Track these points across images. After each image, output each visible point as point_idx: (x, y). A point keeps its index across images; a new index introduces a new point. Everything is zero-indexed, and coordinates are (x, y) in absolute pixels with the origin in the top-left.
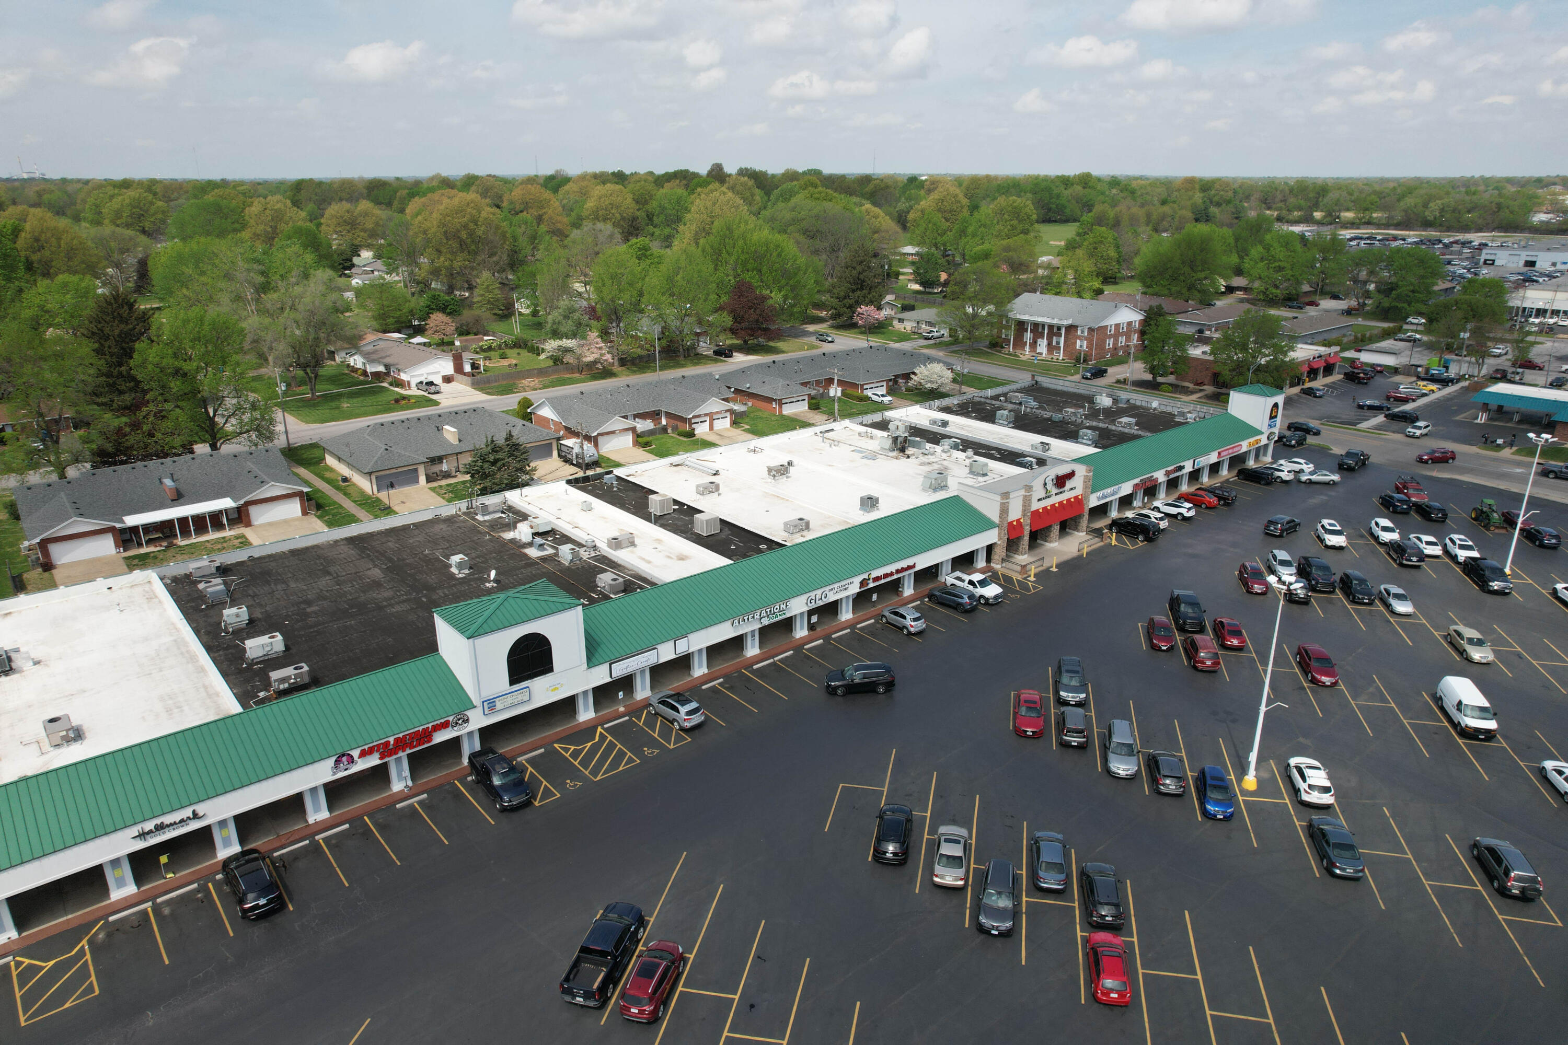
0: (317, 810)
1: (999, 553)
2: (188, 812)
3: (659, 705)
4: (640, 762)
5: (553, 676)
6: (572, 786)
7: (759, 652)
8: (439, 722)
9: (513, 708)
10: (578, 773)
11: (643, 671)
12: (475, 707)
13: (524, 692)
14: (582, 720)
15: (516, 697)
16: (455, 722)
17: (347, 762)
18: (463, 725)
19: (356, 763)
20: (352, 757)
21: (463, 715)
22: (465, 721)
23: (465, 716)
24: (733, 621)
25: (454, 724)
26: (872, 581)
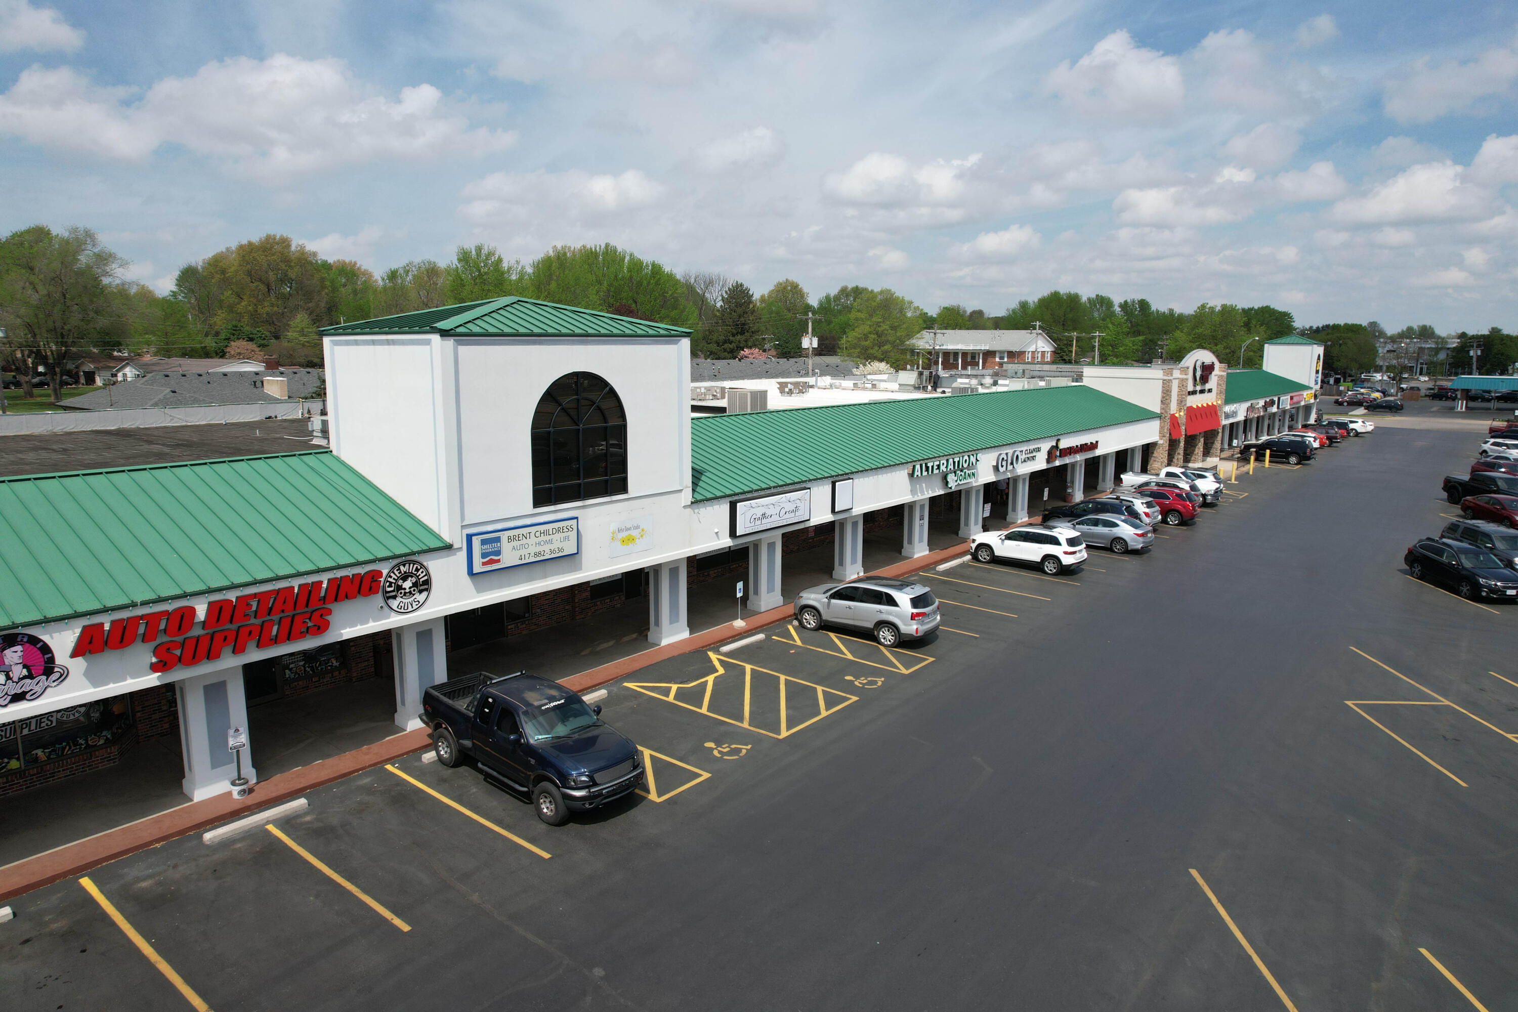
1: (1157, 455)
3: (833, 601)
4: (858, 698)
5: (626, 503)
6: (728, 754)
7: (927, 552)
8: (349, 572)
9: (538, 569)
10: (723, 728)
11: (771, 546)
12: (449, 547)
13: (566, 530)
14: (665, 642)
15: (548, 538)
16: (395, 583)
17: (25, 667)
18: (414, 595)
19: (61, 675)
20: (46, 649)
21: (414, 564)
22: (421, 585)
23: (421, 568)
24: (914, 467)
25: (390, 586)
26: (1058, 453)
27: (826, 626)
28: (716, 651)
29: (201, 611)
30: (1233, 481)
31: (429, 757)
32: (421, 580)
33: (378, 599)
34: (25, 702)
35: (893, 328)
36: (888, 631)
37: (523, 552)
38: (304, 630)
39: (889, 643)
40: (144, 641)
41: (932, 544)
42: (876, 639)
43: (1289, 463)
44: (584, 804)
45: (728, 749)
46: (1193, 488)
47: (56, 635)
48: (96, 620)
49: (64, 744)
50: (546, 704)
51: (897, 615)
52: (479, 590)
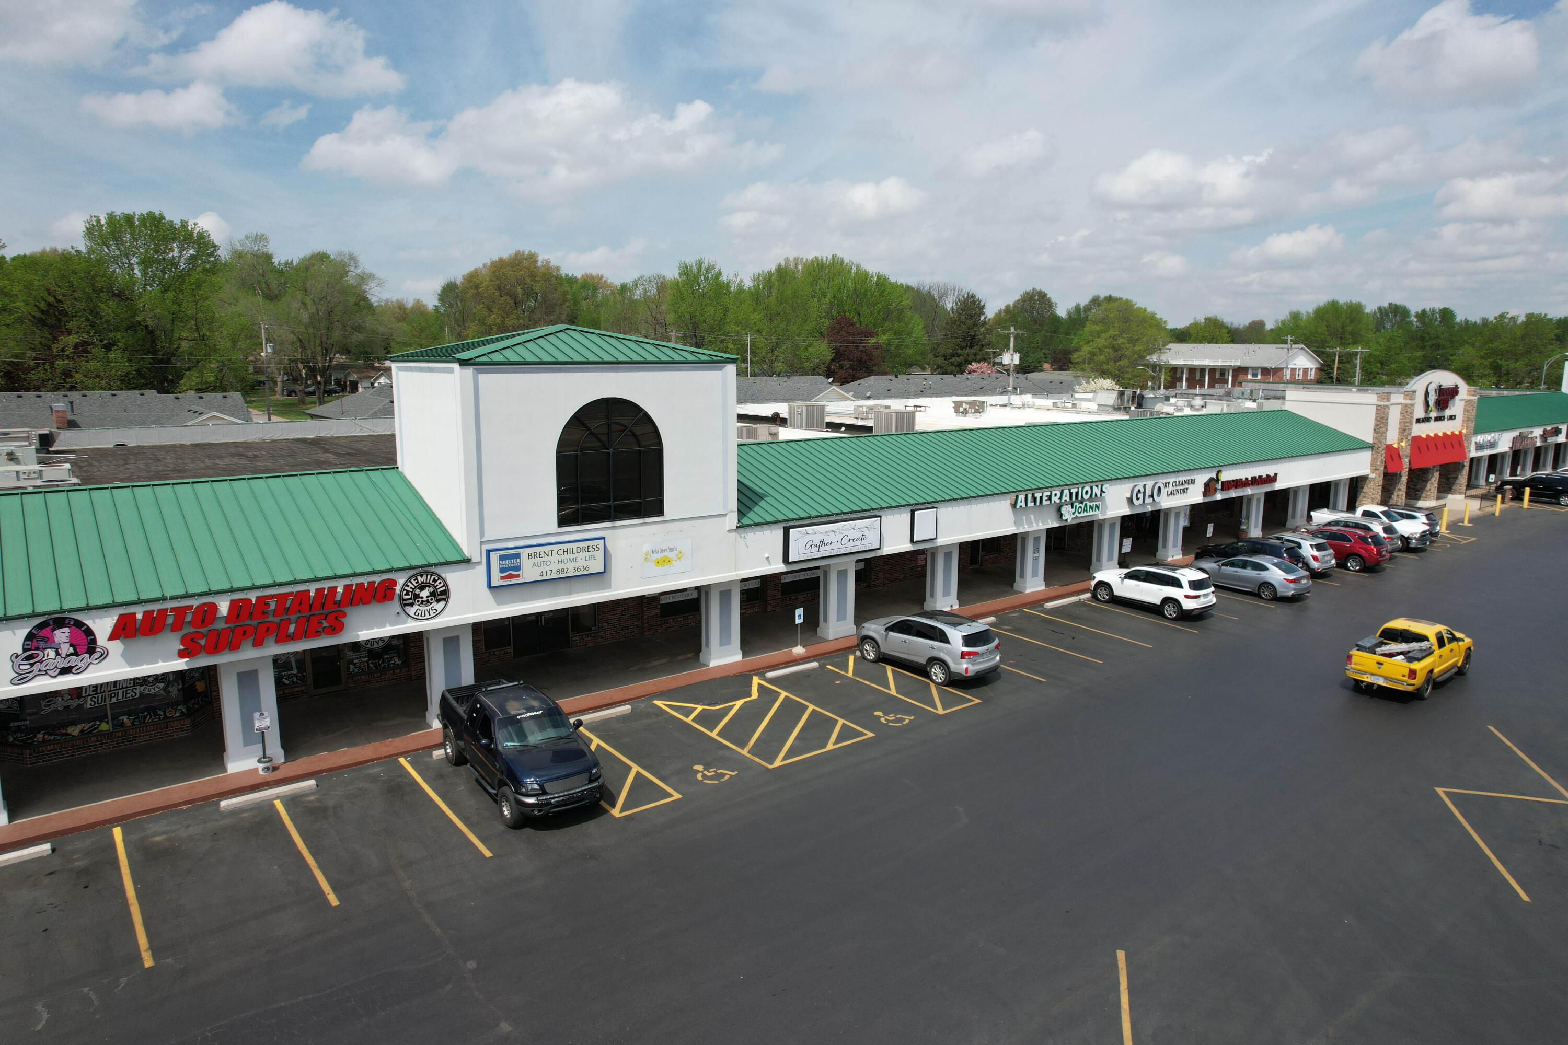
1: (1368, 491)
3: (891, 634)
4: (874, 735)
5: (661, 525)
6: (711, 778)
7: (1043, 588)
8: (365, 580)
9: (563, 586)
10: (721, 753)
11: (842, 574)
12: (467, 561)
13: (591, 549)
14: (713, 663)
15: (571, 556)
16: (412, 592)
17: (71, 645)
18: (431, 603)
19: (102, 655)
20: (89, 632)
21: (431, 575)
22: (438, 595)
23: (439, 579)
24: (1017, 497)
25: (407, 594)
26: (1219, 486)
27: (884, 659)
28: (762, 676)
29: (224, 608)
30: (1466, 523)
31: (438, 754)
32: (439, 590)
33: (395, 606)
34: (71, 675)
35: (1130, 341)
36: (940, 668)
37: (545, 568)
38: (320, 629)
39: (940, 681)
40: (172, 630)
41: (1048, 579)
42: (927, 675)
43: (1560, 504)
44: (533, 811)
45: (713, 773)
46: (1388, 530)
47: (97, 621)
48: (130, 610)
49: (146, 713)
50: (523, 714)
51: (949, 653)
52: (499, 603)
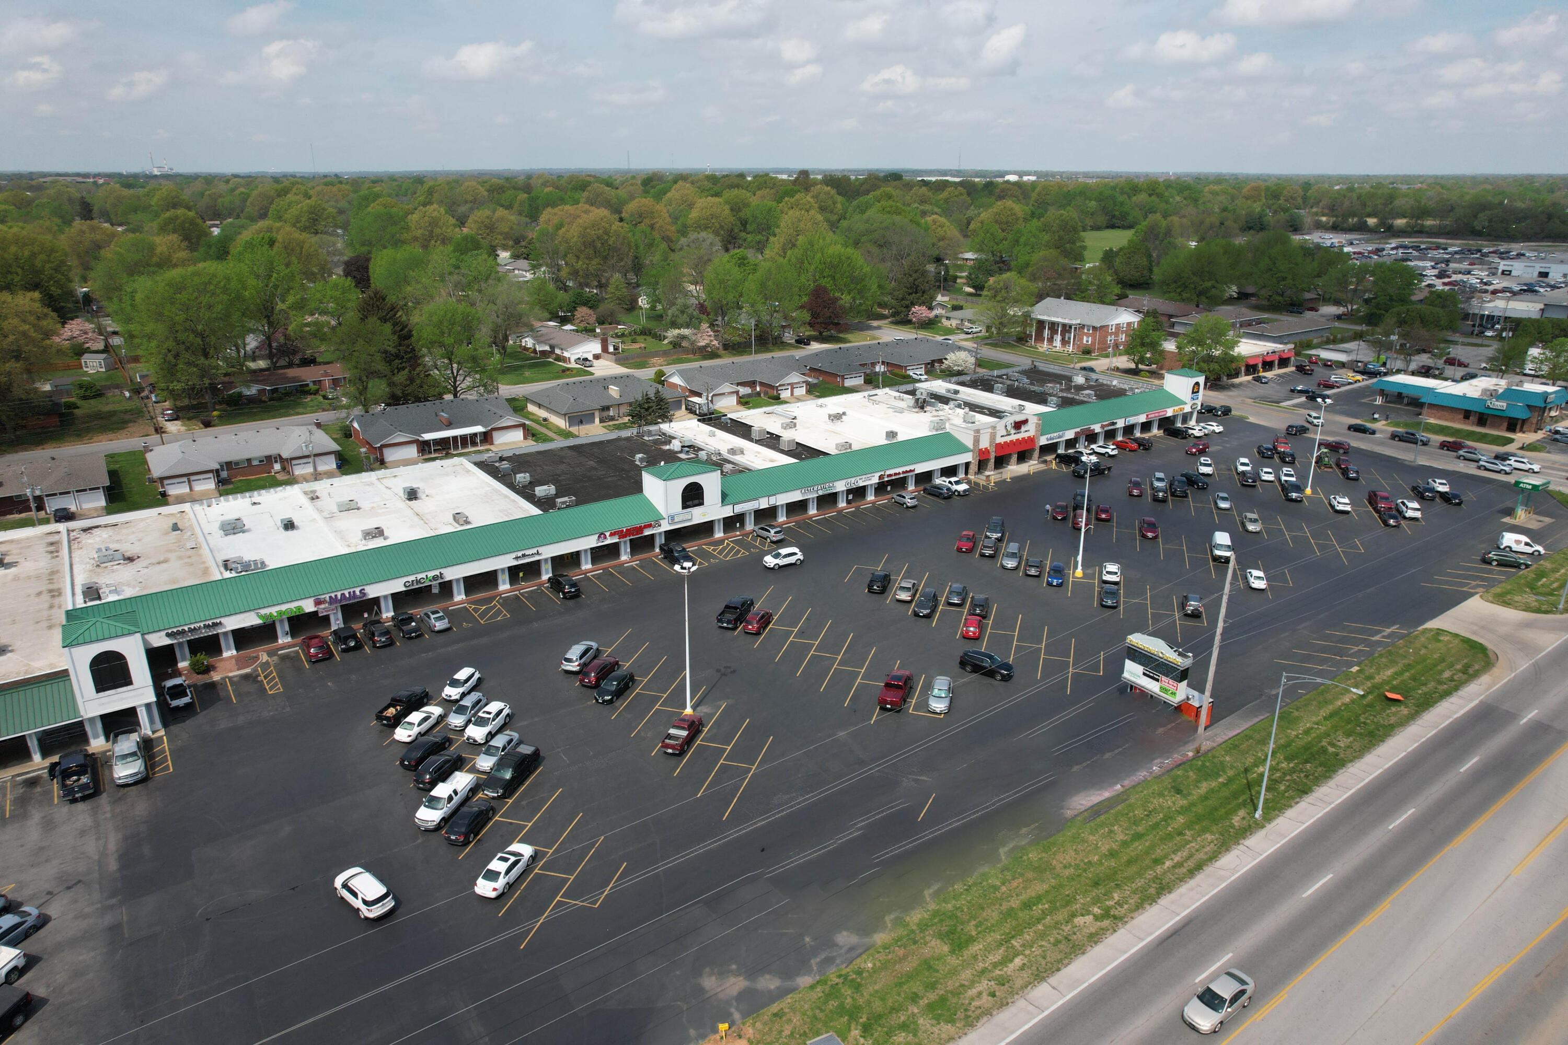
0: (587, 563)
1: (973, 468)
2: (534, 551)
5: (704, 507)
7: (815, 513)
11: (750, 514)
12: (665, 519)
13: (689, 514)
14: (716, 538)
15: (685, 516)
16: (656, 525)
18: (658, 527)
21: (658, 522)
22: (660, 526)
24: (802, 490)
25: (654, 526)
26: (889, 476)
28: (727, 540)
31: (659, 556)
32: (660, 524)
37: (679, 519)
41: (817, 511)
50: (677, 547)
52: (670, 527)
